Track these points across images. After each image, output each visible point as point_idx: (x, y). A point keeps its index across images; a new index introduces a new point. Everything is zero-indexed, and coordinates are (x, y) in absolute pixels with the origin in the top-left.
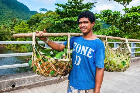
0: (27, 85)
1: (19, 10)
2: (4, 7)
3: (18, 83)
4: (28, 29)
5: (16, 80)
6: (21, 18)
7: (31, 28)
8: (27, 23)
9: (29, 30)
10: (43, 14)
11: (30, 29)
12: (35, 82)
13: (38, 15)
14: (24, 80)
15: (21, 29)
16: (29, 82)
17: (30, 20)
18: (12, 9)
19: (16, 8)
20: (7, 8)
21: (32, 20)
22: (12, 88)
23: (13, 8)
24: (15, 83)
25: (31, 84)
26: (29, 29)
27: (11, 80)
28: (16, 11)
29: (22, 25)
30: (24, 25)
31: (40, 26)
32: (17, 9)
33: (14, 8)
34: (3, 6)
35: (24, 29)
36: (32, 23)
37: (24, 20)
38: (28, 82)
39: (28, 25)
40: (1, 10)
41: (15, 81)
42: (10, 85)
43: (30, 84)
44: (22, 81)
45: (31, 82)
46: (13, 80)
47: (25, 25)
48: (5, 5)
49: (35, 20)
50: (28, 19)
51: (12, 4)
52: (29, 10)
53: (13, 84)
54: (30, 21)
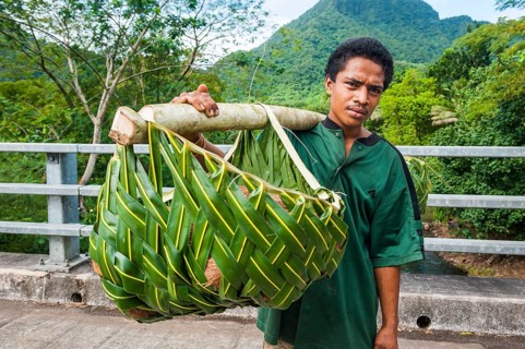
0: (478, 332)
1: (394, 24)
2: (343, 22)
3: (441, 313)
4: (432, 101)
5: (436, 301)
6: (402, 55)
7: (446, 93)
8: (431, 74)
9: (434, 104)
10: (511, 21)
11: (442, 96)
12: (515, 328)
13: (485, 29)
14: (467, 309)
15: (407, 98)
16: (487, 322)
17: (439, 58)
18: (371, 23)
19: (383, 20)
20: (353, 25)
21: (449, 57)
22: (417, 327)
23: (373, 20)
24: (429, 310)
25: (496, 332)
26: (436, 100)
27: (415, 295)
28: (385, 30)
29: (410, 83)
30: (414, 83)
31: (488, 82)
32: (388, 23)
33: (379, 19)
34: (340, 20)
35: (415, 101)
36: (449, 71)
37: (415, 61)
38: (483, 321)
39: (431, 80)
40: (334, 36)
41: (432, 303)
42: (413, 315)
43: (490, 332)
44: (456, 309)
45: (494, 322)
46: (423, 296)
47: (420, 83)
48: (346, 15)
49: (465, 57)
50: (431, 56)
51: (371, 6)
52: (436, 15)
53: (424, 313)
54: (442, 64)
